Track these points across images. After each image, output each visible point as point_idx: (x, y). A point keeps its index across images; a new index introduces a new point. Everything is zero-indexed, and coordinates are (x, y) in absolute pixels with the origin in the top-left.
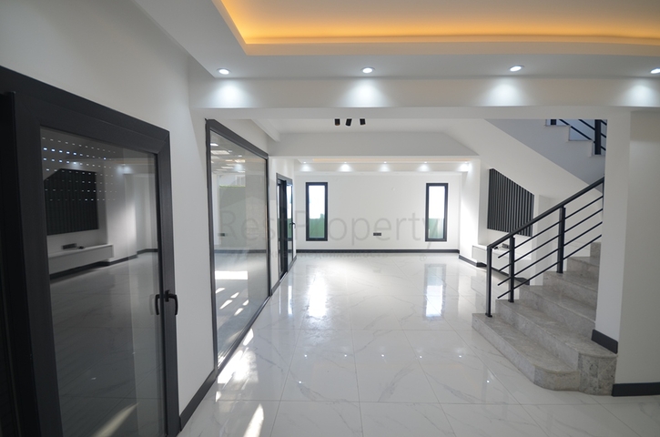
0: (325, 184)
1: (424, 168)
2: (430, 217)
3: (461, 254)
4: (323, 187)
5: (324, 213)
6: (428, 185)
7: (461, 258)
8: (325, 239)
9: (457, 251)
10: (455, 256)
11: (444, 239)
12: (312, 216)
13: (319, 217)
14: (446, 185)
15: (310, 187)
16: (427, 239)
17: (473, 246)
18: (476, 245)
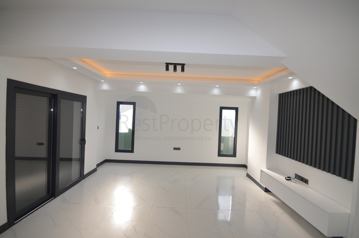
0: (134, 104)
1: (216, 91)
2: (222, 135)
3: (248, 172)
5: (131, 128)
6: (221, 108)
7: (248, 176)
8: (132, 151)
9: (245, 166)
10: (241, 172)
11: (234, 155)
13: (127, 131)
14: (236, 109)
15: (121, 106)
16: (220, 155)
17: (262, 171)
18: (265, 170)
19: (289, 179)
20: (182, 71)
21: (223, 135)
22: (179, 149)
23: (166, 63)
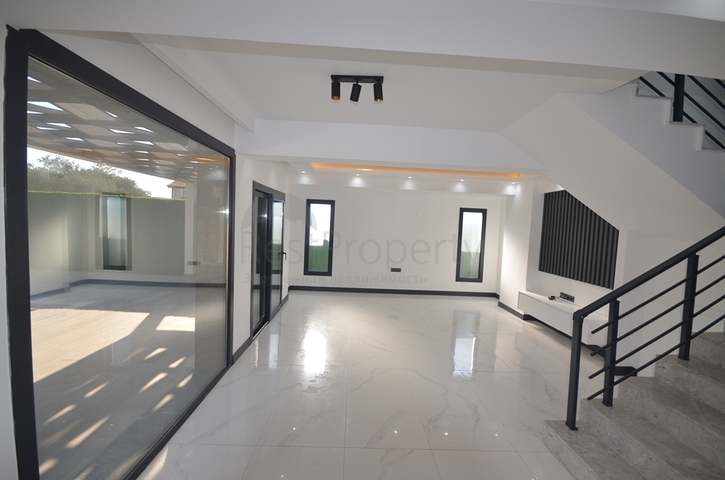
0: (332, 203)
1: (460, 188)
3: (501, 300)
4: (329, 206)
5: (328, 239)
6: (462, 210)
7: (501, 305)
8: (329, 273)
9: (495, 296)
10: (493, 302)
11: (479, 279)
12: (312, 243)
13: (321, 244)
14: (484, 212)
15: (312, 205)
16: (458, 279)
17: (520, 293)
18: (524, 291)
19: (553, 298)
20: (376, 99)
21: (463, 249)
22: (399, 270)
23: (333, 77)
